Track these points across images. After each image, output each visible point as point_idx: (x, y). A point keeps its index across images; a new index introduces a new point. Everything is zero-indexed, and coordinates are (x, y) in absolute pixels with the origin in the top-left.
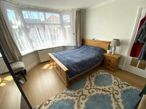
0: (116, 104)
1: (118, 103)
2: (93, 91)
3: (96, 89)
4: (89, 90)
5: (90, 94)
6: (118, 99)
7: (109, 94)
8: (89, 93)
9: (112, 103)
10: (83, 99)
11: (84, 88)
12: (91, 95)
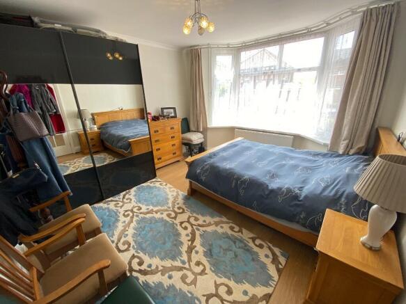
0: (157, 267)
1: (160, 273)
2: (186, 228)
3: (193, 234)
4: (188, 222)
5: (179, 224)
6: (170, 277)
7: (182, 259)
8: (181, 223)
9: (162, 259)
10: (169, 215)
11: (191, 215)
12: (176, 225)
